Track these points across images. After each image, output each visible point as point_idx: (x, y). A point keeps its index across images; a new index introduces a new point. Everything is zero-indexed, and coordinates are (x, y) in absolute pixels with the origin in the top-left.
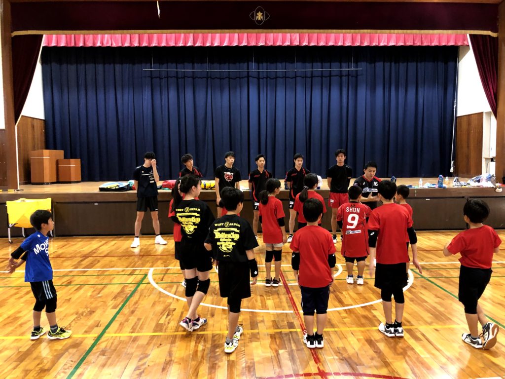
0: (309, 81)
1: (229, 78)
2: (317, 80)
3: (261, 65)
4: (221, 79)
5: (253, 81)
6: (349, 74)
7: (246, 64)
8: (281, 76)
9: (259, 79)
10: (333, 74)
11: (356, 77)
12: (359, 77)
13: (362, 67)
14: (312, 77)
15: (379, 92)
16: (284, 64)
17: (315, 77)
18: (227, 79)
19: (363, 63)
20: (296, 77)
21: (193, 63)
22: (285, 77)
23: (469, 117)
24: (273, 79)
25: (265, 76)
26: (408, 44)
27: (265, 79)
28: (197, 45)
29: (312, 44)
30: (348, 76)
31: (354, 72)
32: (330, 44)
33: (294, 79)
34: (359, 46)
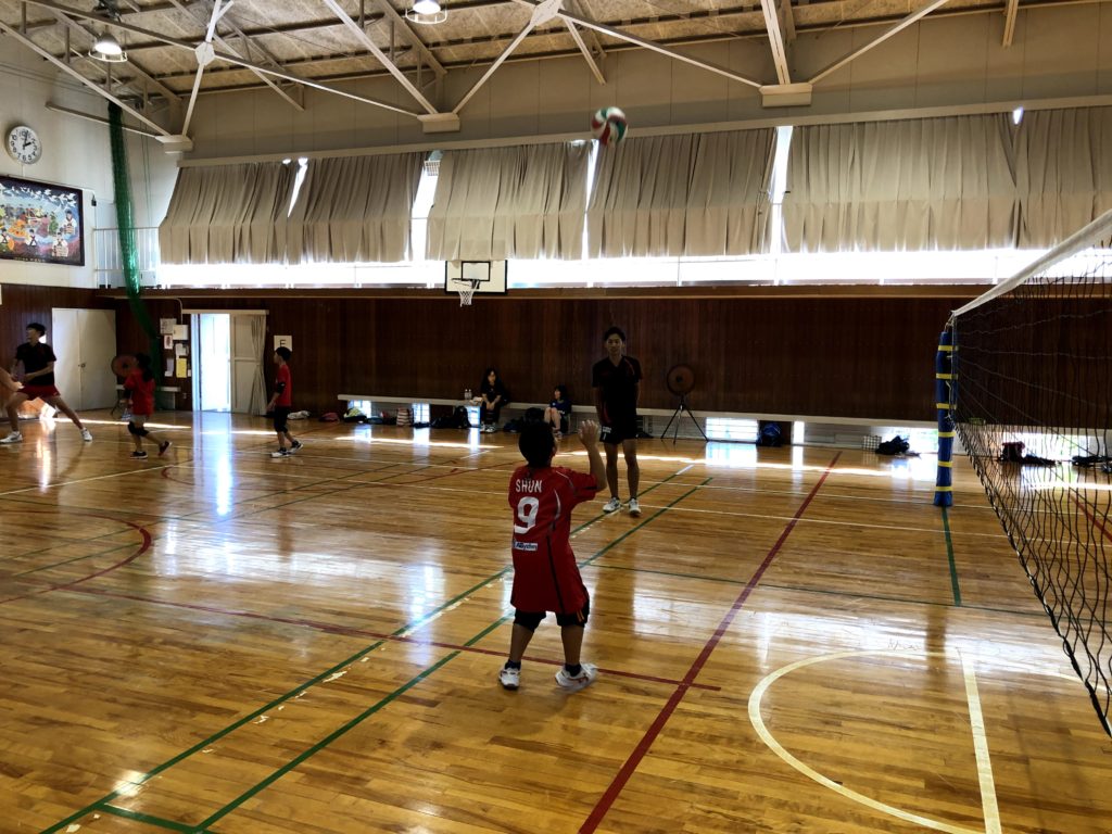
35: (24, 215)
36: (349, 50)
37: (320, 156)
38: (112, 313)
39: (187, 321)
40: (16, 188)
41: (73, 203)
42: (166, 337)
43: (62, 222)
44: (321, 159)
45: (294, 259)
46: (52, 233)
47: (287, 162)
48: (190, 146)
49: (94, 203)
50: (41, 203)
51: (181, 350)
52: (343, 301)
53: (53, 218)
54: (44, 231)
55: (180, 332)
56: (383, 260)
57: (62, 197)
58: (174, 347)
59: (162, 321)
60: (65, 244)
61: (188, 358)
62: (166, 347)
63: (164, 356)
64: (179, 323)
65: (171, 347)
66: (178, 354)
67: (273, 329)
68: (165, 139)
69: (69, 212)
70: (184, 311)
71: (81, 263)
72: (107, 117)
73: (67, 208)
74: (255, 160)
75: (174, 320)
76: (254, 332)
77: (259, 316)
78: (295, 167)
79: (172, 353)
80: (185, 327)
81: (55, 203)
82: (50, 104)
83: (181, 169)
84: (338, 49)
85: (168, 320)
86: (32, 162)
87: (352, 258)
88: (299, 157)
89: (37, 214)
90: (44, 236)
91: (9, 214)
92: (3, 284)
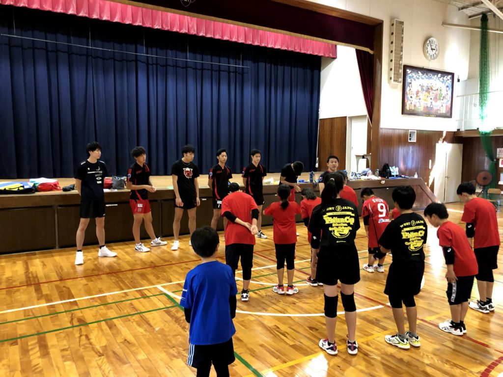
0: (200, 73)
1: (115, 60)
2: (207, 73)
3: (149, 49)
4: (104, 59)
5: (142, 68)
6: (236, 71)
7: (134, 46)
8: (171, 65)
9: (148, 64)
10: (222, 68)
11: (243, 74)
12: (245, 75)
13: (248, 66)
14: (202, 69)
15: (262, 91)
16: (174, 51)
17: (205, 69)
18: (112, 60)
19: (248, 62)
20: (187, 67)
21: (69, 36)
22: (176, 66)
23: (332, 119)
24: (163, 66)
25: (155, 62)
26: (290, 49)
27: (155, 66)
28: (81, 14)
29: (209, 36)
30: (236, 72)
31: (240, 69)
32: (225, 38)
33: (185, 69)
34: (251, 45)
35: (429, 90)
38: (461, 145)
40: (427, 74)
41: (450, 82)
42: (501, 160)
43: (444, 93)
46: (440, 99)
49: (459, 80)
50: (436, 82)
53: (441, 90)
54: (436, 99)
57: (445, 78)
59: (498, 149)
60: (444, 106)
62: (501, 166)
63: (499, 171)
69: (447, 87)
71: (450, 116)
73: (447, 84)
81: (443, 82)
82: (444, 23)
85: (502, 149)
86: (435, 59)
89: (434, 89)
90: (436, 102)
91: (423, 89)
92: (417, 130)
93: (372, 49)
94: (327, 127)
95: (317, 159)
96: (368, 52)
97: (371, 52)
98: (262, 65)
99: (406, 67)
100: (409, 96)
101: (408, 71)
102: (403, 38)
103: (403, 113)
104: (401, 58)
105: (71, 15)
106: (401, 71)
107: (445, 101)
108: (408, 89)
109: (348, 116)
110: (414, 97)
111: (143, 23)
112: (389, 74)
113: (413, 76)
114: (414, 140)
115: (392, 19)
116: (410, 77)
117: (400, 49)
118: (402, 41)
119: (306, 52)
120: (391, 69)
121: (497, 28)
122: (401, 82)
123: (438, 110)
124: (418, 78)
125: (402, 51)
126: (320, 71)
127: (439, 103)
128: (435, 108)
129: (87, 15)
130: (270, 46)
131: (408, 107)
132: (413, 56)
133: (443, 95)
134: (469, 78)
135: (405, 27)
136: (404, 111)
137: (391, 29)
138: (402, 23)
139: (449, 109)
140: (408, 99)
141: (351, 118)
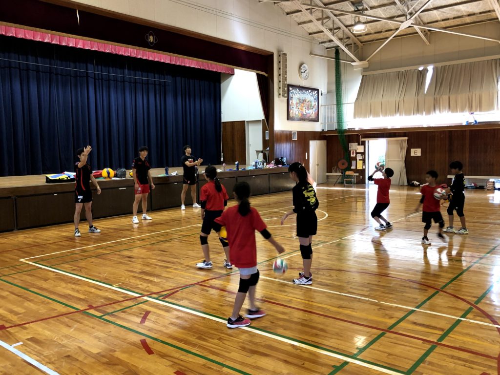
0: (134, 85)
1: (71, 76)
2: (139, 86)
3: (96, 67)
4: (62, 75)
5: (91, 81)
7: (85, 65)
8: (113, 80)
9: (95, 79)
10: (150, 82)
11: (165, 86)
13: (168, 80)
14: (135, 83)
15: (179, 99)
16: (115, 69)
17: (137, 83)
18: (69, 77)
19: (168, 77)
20: (124, 82)
21: (36, 57)
22: (116, 80)
23: (232, 123)
24: (107, 81)
25: (100, 78)
26: (202, 68)
27: (100, 81)
28: (54, 42)
29: (145, 58)
30: (160, 85)
31: (163, 83)
32: (156, 60)
33: (122, 83)
34: (174, 64)
35: (304, 101)
36: (465, 14)
37: (440, 65)
38: (326, 141)
39: (363, 143)
40: (302, 91)
41: (316, 95)
42: (352, 151)
43: (313, 104)
44: (440, 66)
45: (428, 112)
46: (311, 109)
47: (421, 68)
48: (367, 66)
49: (322, 95)
50: (309, 96)
51: (359, 157)
52: (450, 132)
53: (311, 102)
54: (308, 108)
55: (360, 149)
56: (480, 110)
57: (313, 93)
58: (356, 156)
59: (350, 144)
60: (314, 113)
61: (364, 160)
62: (352, 156)
63: (350, 160)
64: (359, 145)
65: (354, 156)
66: (358, 159)
67: (411, 145)
68: (357, 63)
69: (315, 99)
70: (363, 140)
71: (318, 121)
72: (334, 56)
73: (315, 97)
74: (403, 69)
75: (357, 144)
76: (401, 149)
77: (404, 140)
78: (425, 71)
79: (355, 158)
80: (363, 146)
81: (312, 96)
82: (311, 53)
83: (363, 76)
84: (459, 14)
85: (353, 144)
86: (306, 79)
87: (462, 110)
88: (428, 66)
89: (307, 101)
90: (308, 110)
91: (300, 102)
92: (297, 131)
93: (266, 73)
94: (229, 128)
95: (222, 154)
96: (264, 75)
97: (266, 75)
98: (178, 79)
99: (289, 86)
100: (292, 107)
101: (291, 89)
102: (286, 65)
103: (288, 119)
104: (286, 80)
105: (47, 43)
106: (286, 89)
107: (314, 109)
108: (291, 101)
109: (246, 120)
110: (295, 107)
111: (98, 49)
112: (278, 91)
113: (293, 92)
114: (295, 138)
115: (279, 51)
116: (292, 93)
117: (285, 73)
118: (286, 67)
119: (213, 70)
120: (280, 88)
121: (345, 59)
122: (286, 97)
123: (310, 116)
124: (297, 94)
125: (286, 74)
126: (220, 83)
127: (310, 111)
128: (308, 115)
129: (58, 43)
130: (187, 65)
131: (291, 115)
132: (293, 78)
133: (313, 105)
134: (328, 92)
135: (288, 57)
136: (289, 118)
137: (278, 58)
138: (285, 54)
139: (316, 115)
140: (291, 109)
141: (248, 122)
